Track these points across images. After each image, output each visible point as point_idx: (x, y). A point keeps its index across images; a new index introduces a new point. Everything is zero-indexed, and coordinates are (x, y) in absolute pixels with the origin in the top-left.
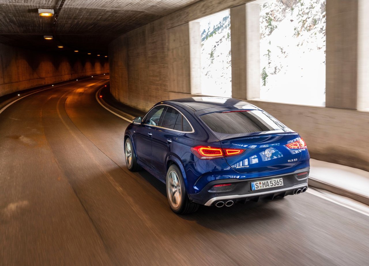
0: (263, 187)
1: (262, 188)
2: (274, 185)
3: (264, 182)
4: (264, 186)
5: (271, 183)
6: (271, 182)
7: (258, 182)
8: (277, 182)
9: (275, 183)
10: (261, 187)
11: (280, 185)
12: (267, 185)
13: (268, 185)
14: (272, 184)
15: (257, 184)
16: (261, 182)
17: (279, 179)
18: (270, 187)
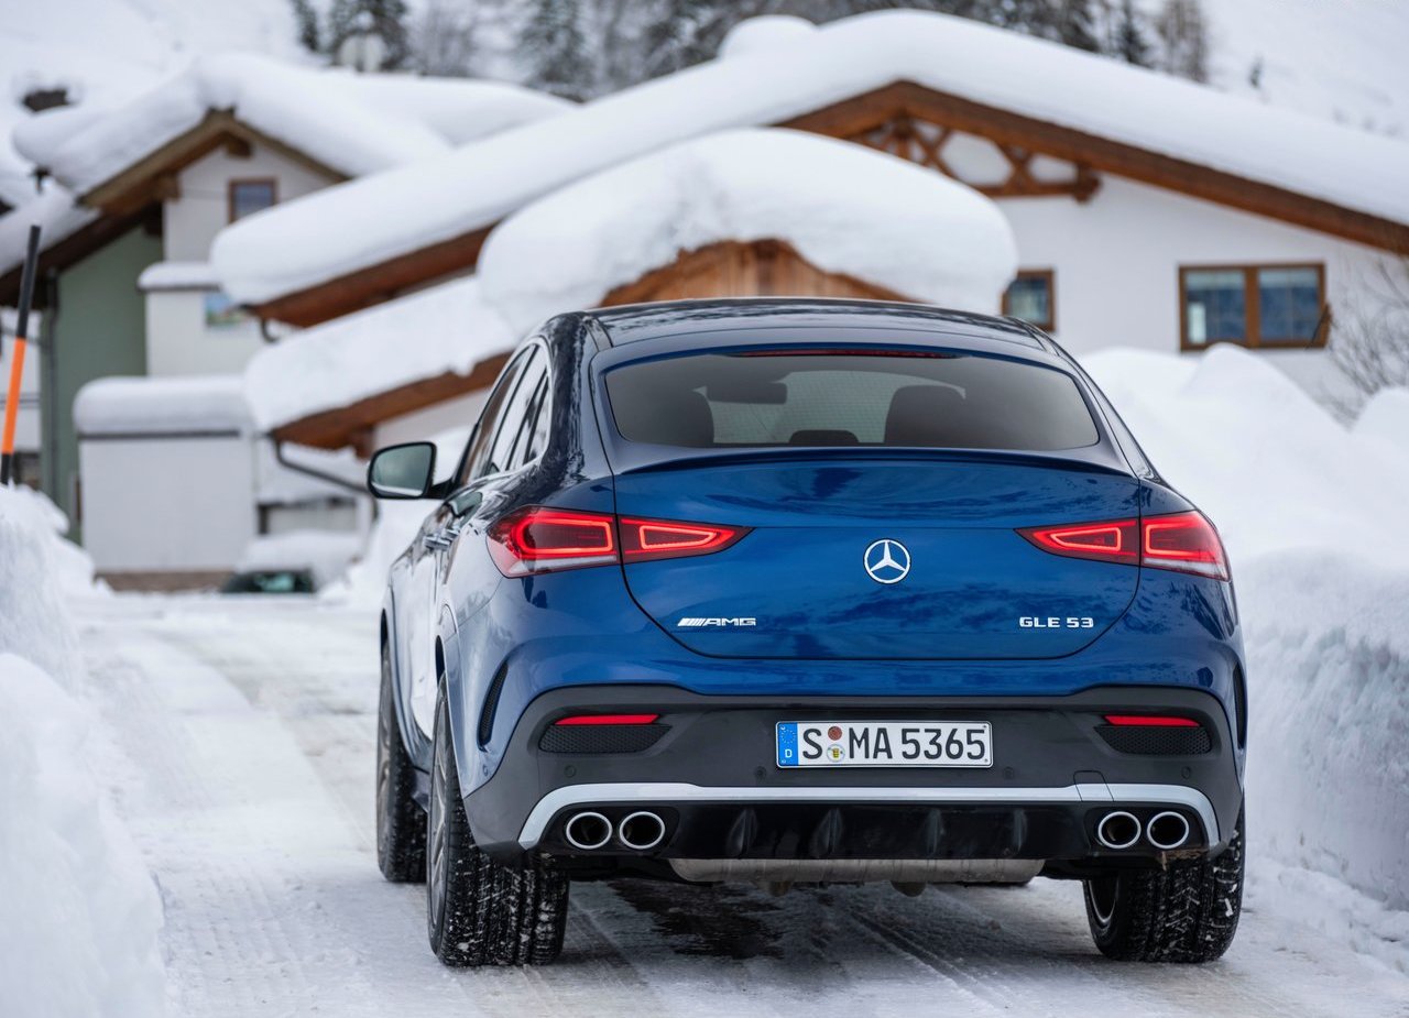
0: (852, 756)
1: (845, 761)
2: (927, 754)
3: (859, 727)
4: (859, 752)
5: (905, 741)
6: (910, 736)
7: (824, 727)
8: (950, 741)
9: (933, 742)
10: (835, 755)
11: (964, 761)
12: (877, 750)
13: (882, 745)
14: (911, 749)
15: (812, 736)
16: (844, 727)
17: (962, 728)
18: (898, 760)
